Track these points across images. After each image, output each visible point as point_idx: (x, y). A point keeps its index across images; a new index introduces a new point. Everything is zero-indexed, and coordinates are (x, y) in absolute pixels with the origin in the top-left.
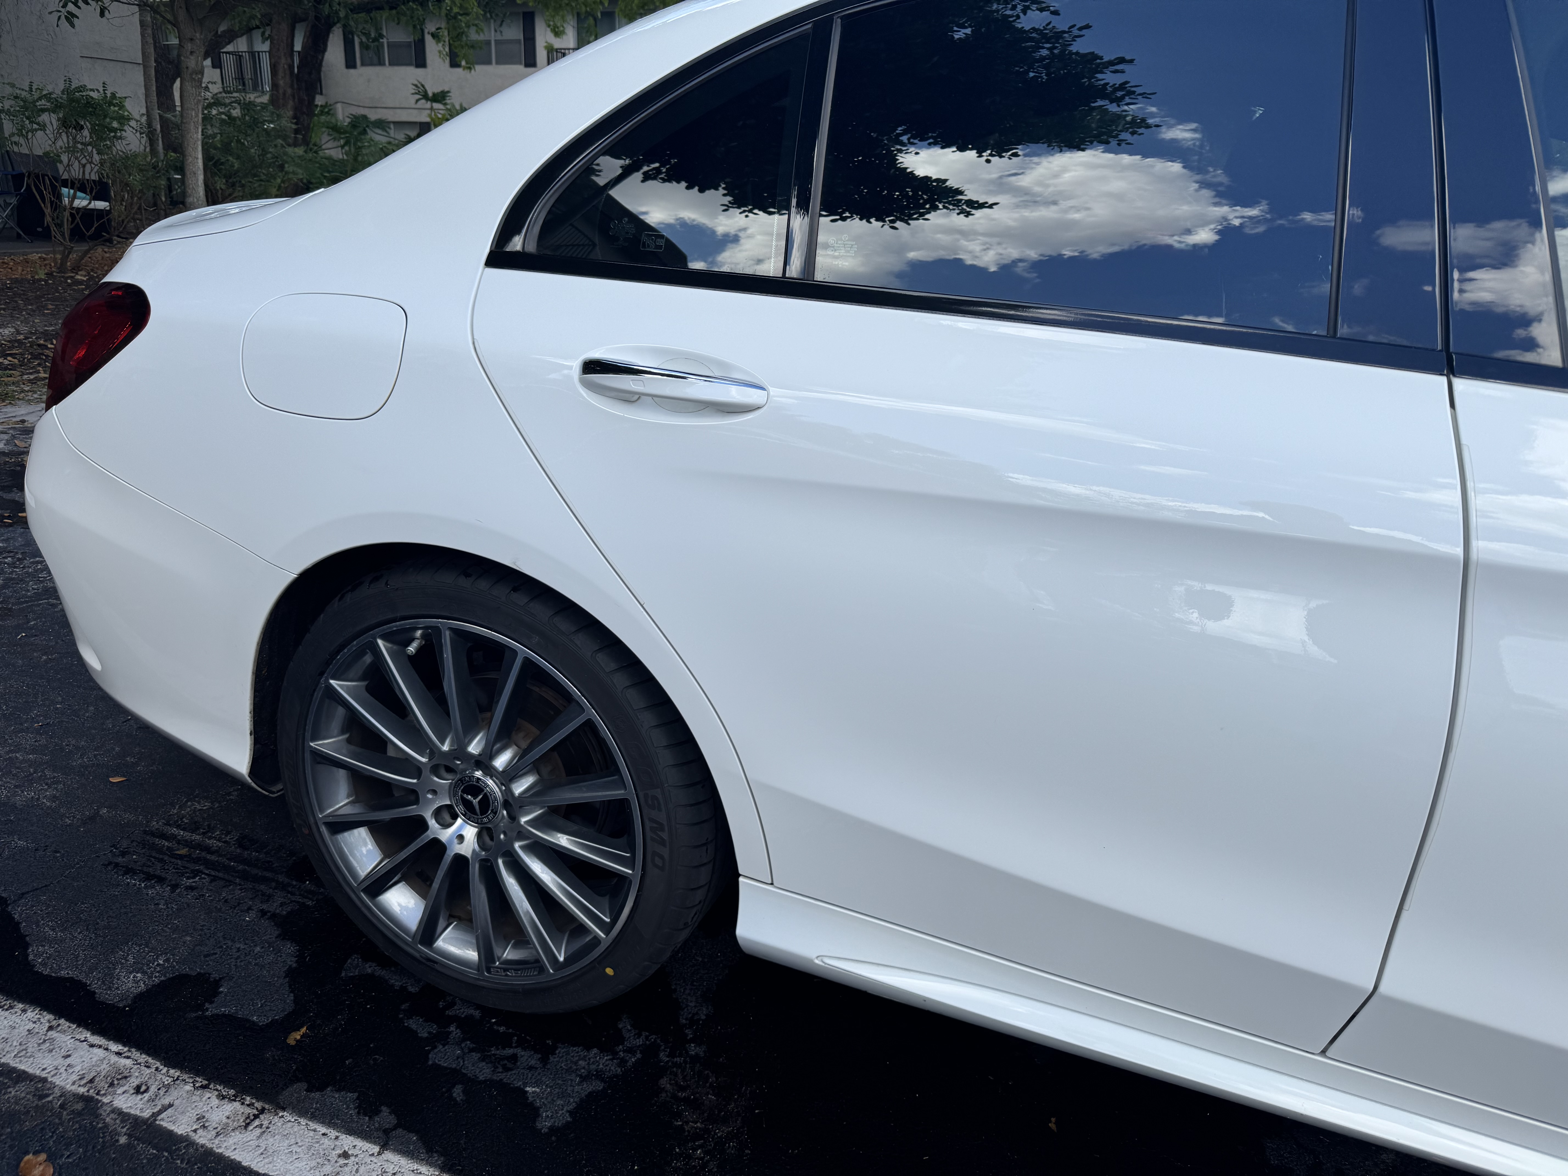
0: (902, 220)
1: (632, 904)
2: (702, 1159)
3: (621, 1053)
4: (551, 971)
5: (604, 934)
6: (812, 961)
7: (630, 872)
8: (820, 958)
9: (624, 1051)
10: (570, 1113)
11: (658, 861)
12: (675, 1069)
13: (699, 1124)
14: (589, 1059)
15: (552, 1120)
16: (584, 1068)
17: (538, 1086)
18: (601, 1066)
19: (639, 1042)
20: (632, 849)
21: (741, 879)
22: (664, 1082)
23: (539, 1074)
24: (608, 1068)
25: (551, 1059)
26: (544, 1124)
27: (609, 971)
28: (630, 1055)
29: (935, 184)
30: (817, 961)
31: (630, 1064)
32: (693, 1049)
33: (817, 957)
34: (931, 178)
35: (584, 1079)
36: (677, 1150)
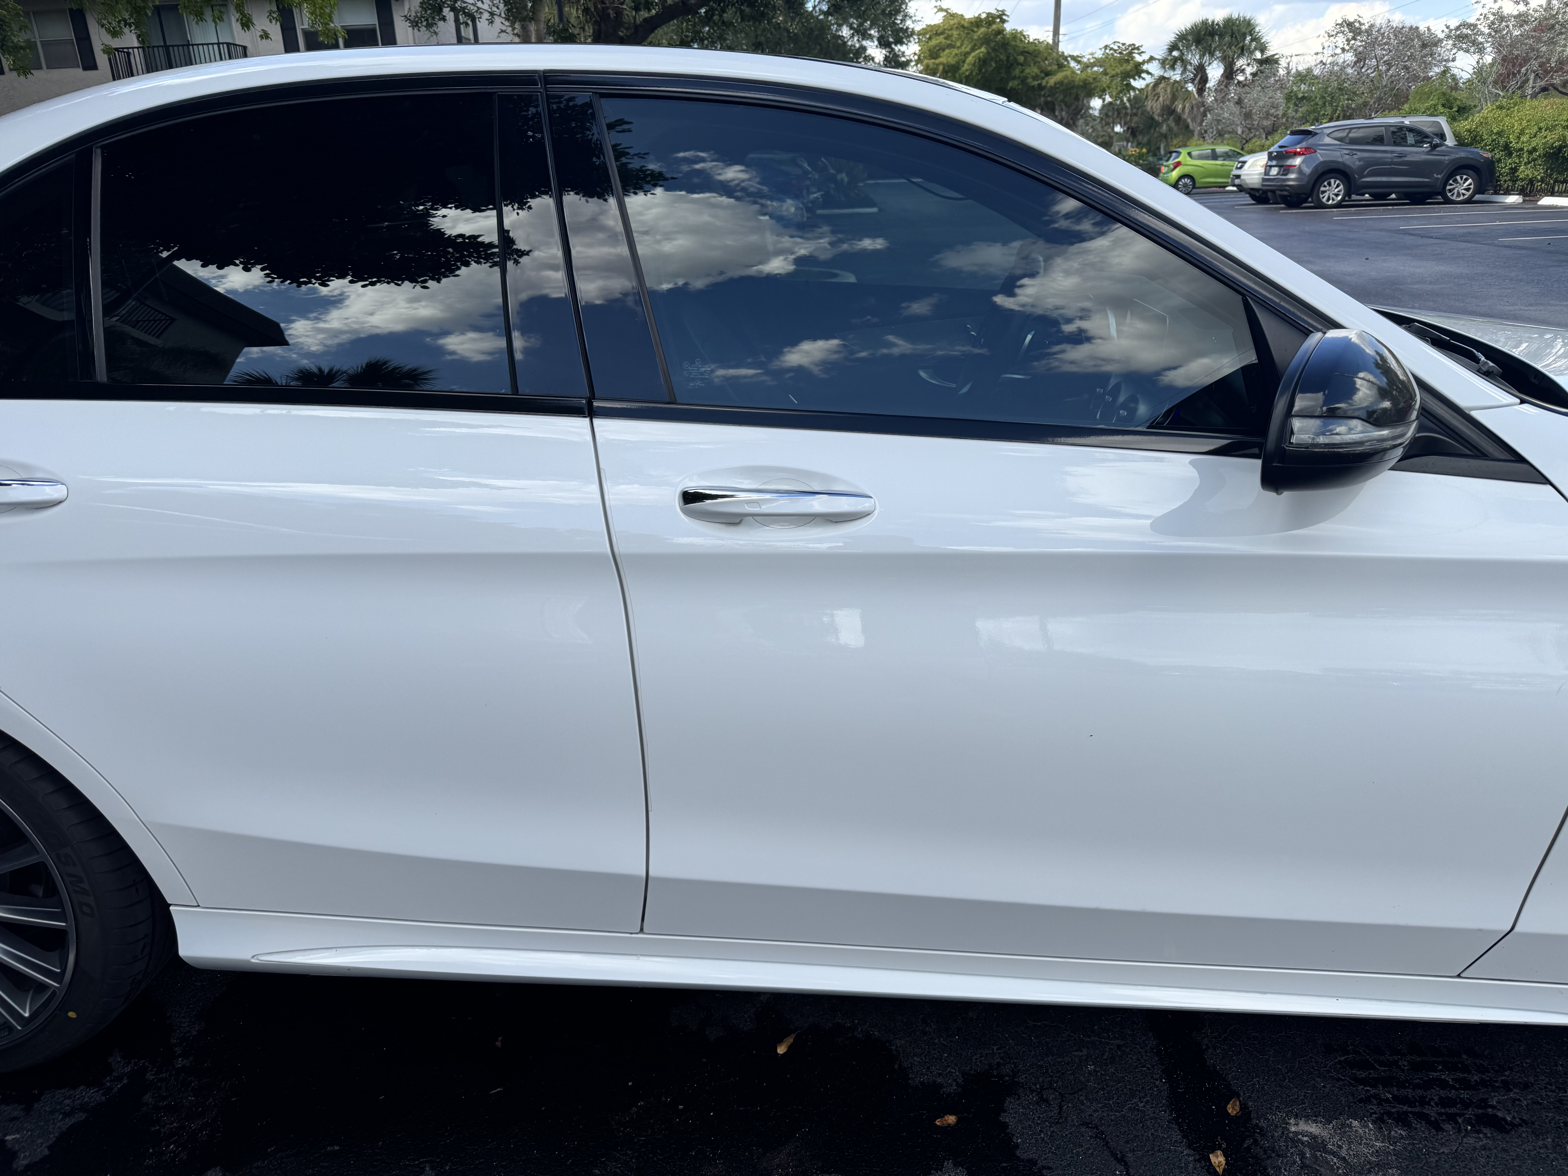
0: (433, 279)
1: (75, 952)
2: (174, 1152)
3: (108, 1084)
4: (19, 1028)
5: (58, 983)
6: (249, 961)
7: (64, 924)
8: (255, 957)
9: (110, 1081)
10: (49, 1147)
11: (86, 909)
12: (159, 1084)
13: (175, 1124)
14: (75, 1096)
15: (29, 1159)
16: (68, 1105)
17: (18, 1133)
18: (86, 1099)
19: (127, 1069)
20: (61, 904)
21: (171, 908)
22: (148, 1098)
23: (21, 1122)
24: (93, 1099)
25: (36, 1105)
26: (22, 1162)
27: (72, 1015)
28: (116, 1083)
29: (467, 241)
30: (253, 960)
31: (116, 1089)
32: (180, 1063)
33: (253, 957)
34: (465, 235)
35: (66, 1115)
36: (151, 1151)
